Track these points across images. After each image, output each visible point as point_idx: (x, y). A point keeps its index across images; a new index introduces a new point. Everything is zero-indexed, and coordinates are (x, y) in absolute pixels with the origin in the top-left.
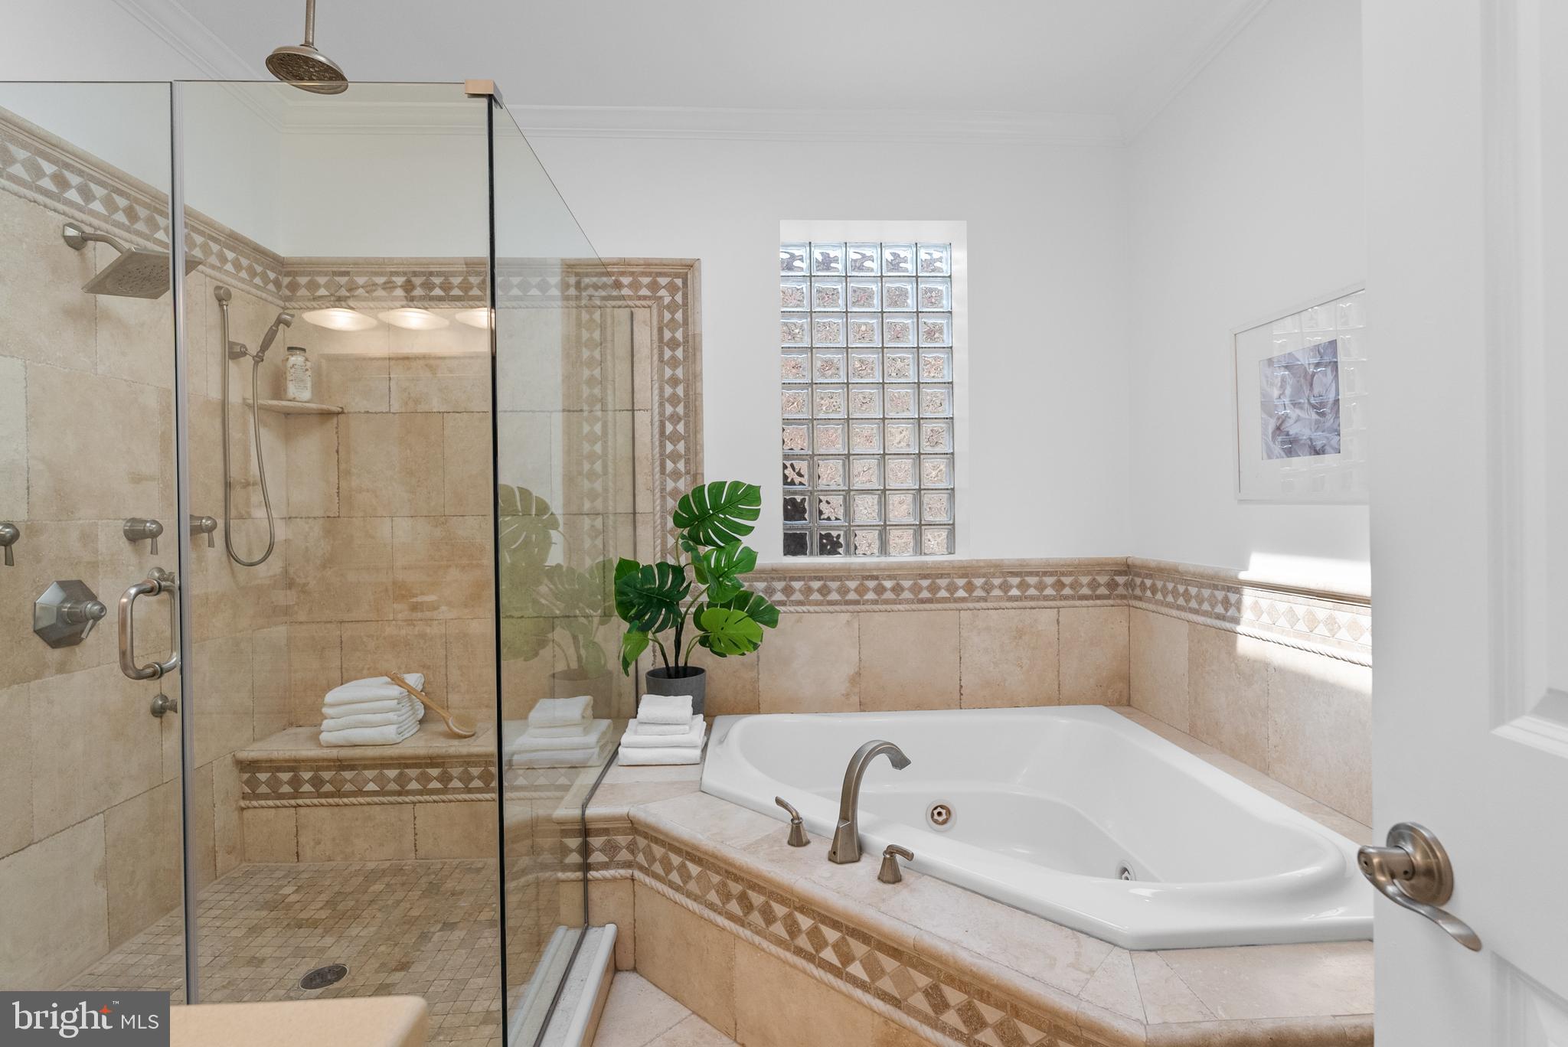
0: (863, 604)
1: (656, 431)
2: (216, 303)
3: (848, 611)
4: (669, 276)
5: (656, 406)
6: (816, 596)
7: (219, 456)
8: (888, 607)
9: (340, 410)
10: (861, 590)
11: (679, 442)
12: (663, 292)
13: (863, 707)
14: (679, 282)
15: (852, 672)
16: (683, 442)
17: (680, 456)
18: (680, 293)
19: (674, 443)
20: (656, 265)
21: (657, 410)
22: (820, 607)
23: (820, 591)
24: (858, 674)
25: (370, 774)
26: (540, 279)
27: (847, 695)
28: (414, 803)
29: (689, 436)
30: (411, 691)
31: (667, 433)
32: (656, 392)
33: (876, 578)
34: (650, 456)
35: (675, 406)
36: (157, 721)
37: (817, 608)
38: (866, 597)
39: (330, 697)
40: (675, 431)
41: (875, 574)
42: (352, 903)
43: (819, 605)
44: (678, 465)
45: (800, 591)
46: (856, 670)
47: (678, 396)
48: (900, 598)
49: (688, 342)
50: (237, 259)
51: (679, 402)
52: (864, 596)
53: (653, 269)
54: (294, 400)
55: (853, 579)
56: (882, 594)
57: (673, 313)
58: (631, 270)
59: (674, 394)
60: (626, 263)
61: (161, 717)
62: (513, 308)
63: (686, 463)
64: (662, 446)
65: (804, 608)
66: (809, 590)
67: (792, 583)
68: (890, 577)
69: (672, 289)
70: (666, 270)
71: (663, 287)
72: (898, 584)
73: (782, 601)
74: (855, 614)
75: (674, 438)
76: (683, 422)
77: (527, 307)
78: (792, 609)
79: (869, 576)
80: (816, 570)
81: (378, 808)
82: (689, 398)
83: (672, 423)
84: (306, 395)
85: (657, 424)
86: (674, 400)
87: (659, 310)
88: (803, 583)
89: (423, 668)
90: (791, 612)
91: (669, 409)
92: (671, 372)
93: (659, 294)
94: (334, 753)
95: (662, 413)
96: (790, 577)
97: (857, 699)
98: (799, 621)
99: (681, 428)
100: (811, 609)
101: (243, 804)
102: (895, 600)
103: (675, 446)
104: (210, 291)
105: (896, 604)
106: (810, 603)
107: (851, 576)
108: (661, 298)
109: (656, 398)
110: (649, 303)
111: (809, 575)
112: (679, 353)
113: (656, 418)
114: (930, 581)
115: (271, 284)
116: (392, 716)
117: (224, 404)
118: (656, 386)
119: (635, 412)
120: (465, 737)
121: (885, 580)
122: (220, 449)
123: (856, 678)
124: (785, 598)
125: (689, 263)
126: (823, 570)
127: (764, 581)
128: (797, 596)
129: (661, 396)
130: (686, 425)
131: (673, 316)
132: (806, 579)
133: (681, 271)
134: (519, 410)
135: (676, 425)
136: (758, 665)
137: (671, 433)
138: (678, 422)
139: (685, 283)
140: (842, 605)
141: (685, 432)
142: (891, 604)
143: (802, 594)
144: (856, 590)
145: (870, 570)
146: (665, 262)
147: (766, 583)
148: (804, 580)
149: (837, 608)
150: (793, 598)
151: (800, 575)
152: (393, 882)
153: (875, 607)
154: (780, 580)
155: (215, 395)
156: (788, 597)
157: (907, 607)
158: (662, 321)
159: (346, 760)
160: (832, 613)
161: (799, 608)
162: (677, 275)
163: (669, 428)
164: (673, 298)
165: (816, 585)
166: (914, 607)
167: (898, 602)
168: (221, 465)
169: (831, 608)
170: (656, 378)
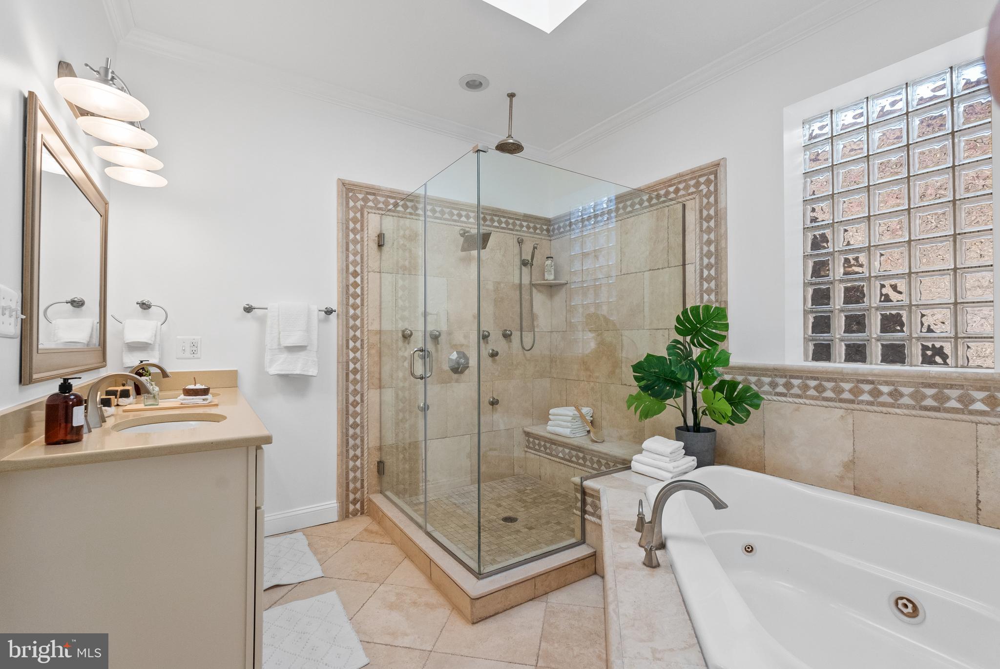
0: (858, 404)
1: (698, 276)
2: (518, 245)
3: (841, 408)
4: (706, 175)
5: (698, 259)
6: (812, 392)
7: (518, 306)
8: (884, 409)
9: (566, 282)
10: (856, 392)
11: (711, 281)
12: (703, 187)
13: (856, 491)
14: (712, 177)
15: (846, 459)
16: (714, 281)
17: (712, 291)
18: (713, 184)
19: (709, 282)
20: (698, 171)
21: (699, 263)
22: (815, 401)
23: (816, 388)
24: (853, 462)
25: (560, 449)
26: (640, 198)
27: (842, 478)
28: (574, 468)
29: (718, 277)
30: (582, 416)
31: (704, 276)
32: (698, 251)
33: (872, 382)
34: (694, 292)
35: (709, 258)
36: (491, 407)
37: (812, 402)
38: (861, 398)
39: (551, 411)
40: (709, 274)
41: (870, 378)
42: (541, 501)
43: (815, 400)
44: (711, 297)
45: (798, 387)
46: (851, 458)
47: (711, 251)
48: (898, 402)
49: (718, 215)
50: (528, 225)
51: (712, 255)
52: (858, 397)
53: (695, 174)
54: (547, 280)
55: (848, 382)
56: (878, 397)
57: (708, 198)
58: (684, 179)
59: (709, 251)
60: (681, 175)
61: (493, 406)
62: (628, 218)
63: (716, 295)
64: (701, 285)
65: (801, 401)
66: (806, 387)
67: (791, 380)
68: (887, 383)
69: (708, 182)
70: (704, 172)
71: (703, 183)
72: (896, 390)
73: (784, 393)
74: (849, 411)
75: (709, 279)
76: (714, 268)
77: (634, 216)
78: (791, 400)
79: (864, 380)
80: (812, 372)
81: (563, 465)
82: (718, 252)
83: (707, 270)
84: (552, 277)
85: (698, 271)
86: (709, 255)
87: (701, 198)
88: (801, 381)
89: (593, 406)
90: (790, 402)
91: (706, 261)
92: (707, 237)
93: (700, 189)
94: (549, 436)
95: (701, 264)
96: (790, 376)
97: (852, 484)
98: (797, 410)
99: (713, 272)
100: (807, 402)
101: (526, 449)
102: (893, 404)
103: (709, 284)
104: (516, 240)
105: (894, 407)
106: (807, 397)
107: (846, 379)
108: (701, 191)
109: (698, 255)
110: (694, 196)
111: (806, 375)
112: (712, 223)
113: (698, 267)
114: (936, 390)
115: (545, 231)
116: (569, 424)
117: (521, 285)
118: (698, 247)
119: (686, 266)
120: (596, 442)
121: (881, 385)
122: (519, 303)
123: (850, 465)
124: (786, 392)
125: (717, 163)
126: (816, 372)
127: (769, 377)
128: (796, 391)
129: (701, 252)
130: (716, 270)
131: (708, 200)
132: (804, 378)
133: (713, 169)
134: (630, 273)
135: (710, 270)
136: (764, 437)
137: (706, 276)
138: (711, 268)
139: (716, 177)
140: (836, 402)
141: (716, 274)
142: (889, 407)
143: (800, 390)
144: (851, 391)
145: (864, 375)
146: (702, 167)
147: (770, 379)
148: (802, 379)
149: (831, 404)
150: (792, 391)
151: (798, 374)
152: (560, 500)
153: (869, 408)
154: (781, 377)
155: (517, 281)
156: (788, 390)
157: (906, 412)
158: (702, 205)
159: (554, 440)
160: (826, 407)
161: (797, 400)
162: (711, 173)
163: (706, 273)
164: (708, 188)
165: (813, 383)
166: (914, 412)
167: (896, 406)
168: (519, 310)
169: (825, 403)
170: (698, 242)
